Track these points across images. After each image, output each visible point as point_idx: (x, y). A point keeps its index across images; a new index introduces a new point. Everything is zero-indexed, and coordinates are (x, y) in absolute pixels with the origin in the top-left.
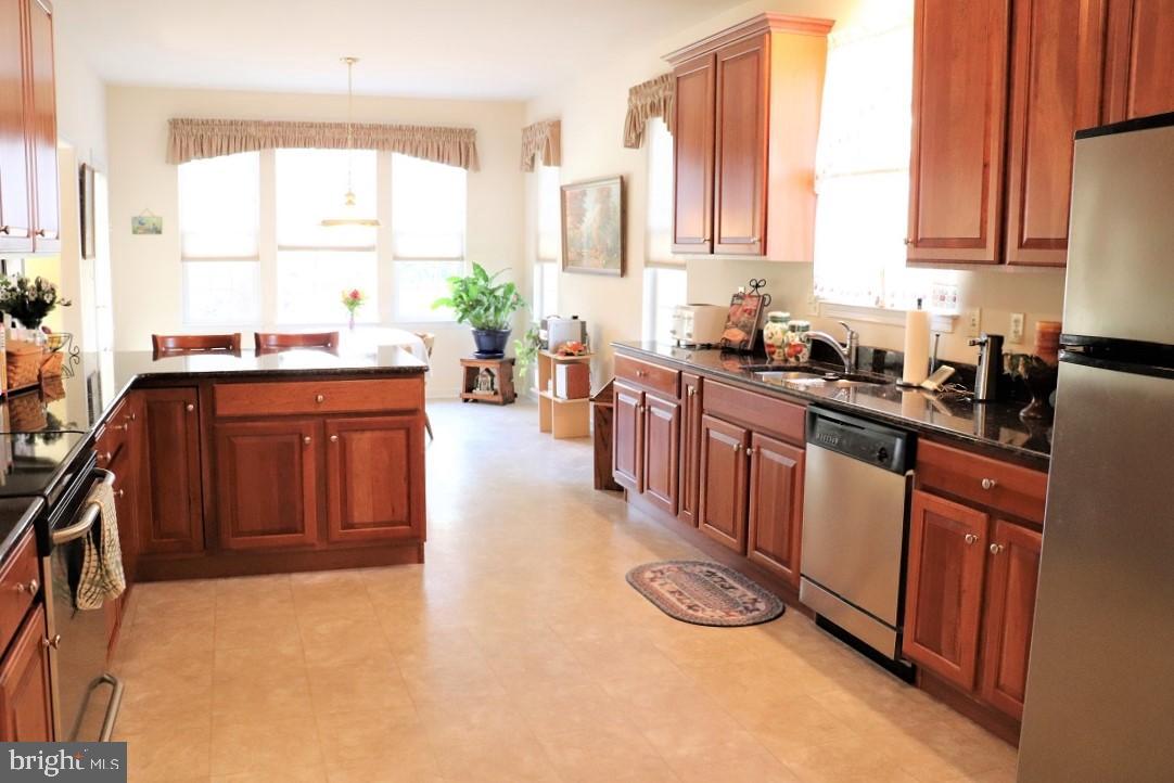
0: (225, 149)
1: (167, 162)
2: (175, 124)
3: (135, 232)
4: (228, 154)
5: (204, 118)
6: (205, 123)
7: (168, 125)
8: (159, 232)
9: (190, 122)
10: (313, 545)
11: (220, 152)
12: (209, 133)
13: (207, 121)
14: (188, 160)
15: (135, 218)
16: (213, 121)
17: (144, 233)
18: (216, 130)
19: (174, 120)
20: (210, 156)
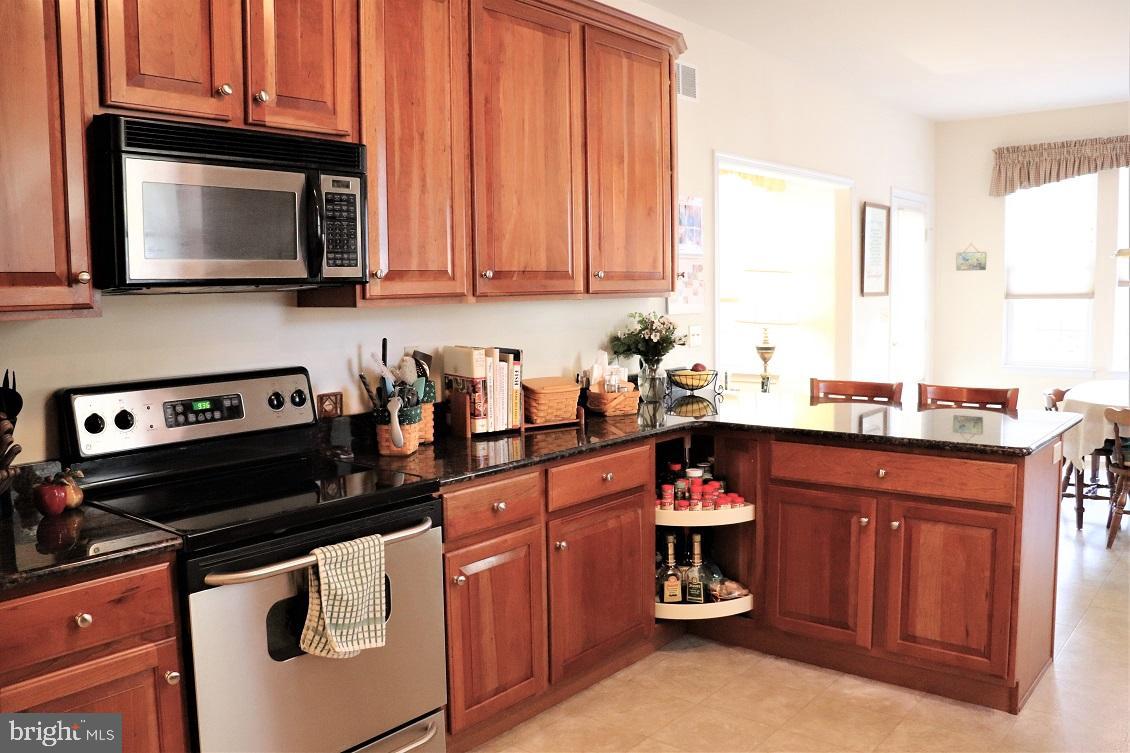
0: (1054, 174)
1: (990, 195)
2: (1000, 153)
3: (958, 268)
4: (1058, 180)
5: (1033, 144)
6: (1032, 149)
7: (993, 154)
8: (982, 267)
9: (1016, 150)
10: (865, 649)
11: (1048, 179)
12: (1037, 160)
13: (1035, 146)
14: (1013, 191)
15: (960, 254)
16: (1041, 145)
17: (969, 269)
18: (1045, 154)
19: (999, 149)
20: (1038, 184)
